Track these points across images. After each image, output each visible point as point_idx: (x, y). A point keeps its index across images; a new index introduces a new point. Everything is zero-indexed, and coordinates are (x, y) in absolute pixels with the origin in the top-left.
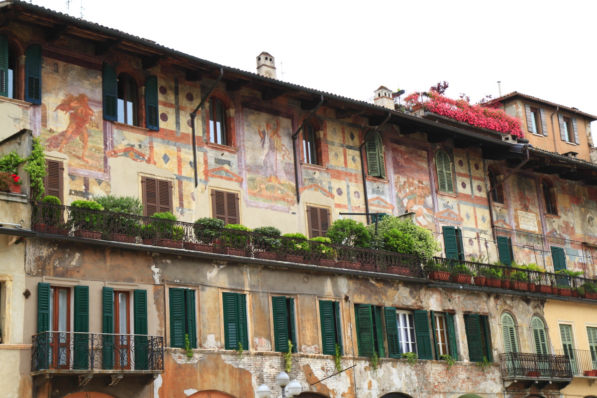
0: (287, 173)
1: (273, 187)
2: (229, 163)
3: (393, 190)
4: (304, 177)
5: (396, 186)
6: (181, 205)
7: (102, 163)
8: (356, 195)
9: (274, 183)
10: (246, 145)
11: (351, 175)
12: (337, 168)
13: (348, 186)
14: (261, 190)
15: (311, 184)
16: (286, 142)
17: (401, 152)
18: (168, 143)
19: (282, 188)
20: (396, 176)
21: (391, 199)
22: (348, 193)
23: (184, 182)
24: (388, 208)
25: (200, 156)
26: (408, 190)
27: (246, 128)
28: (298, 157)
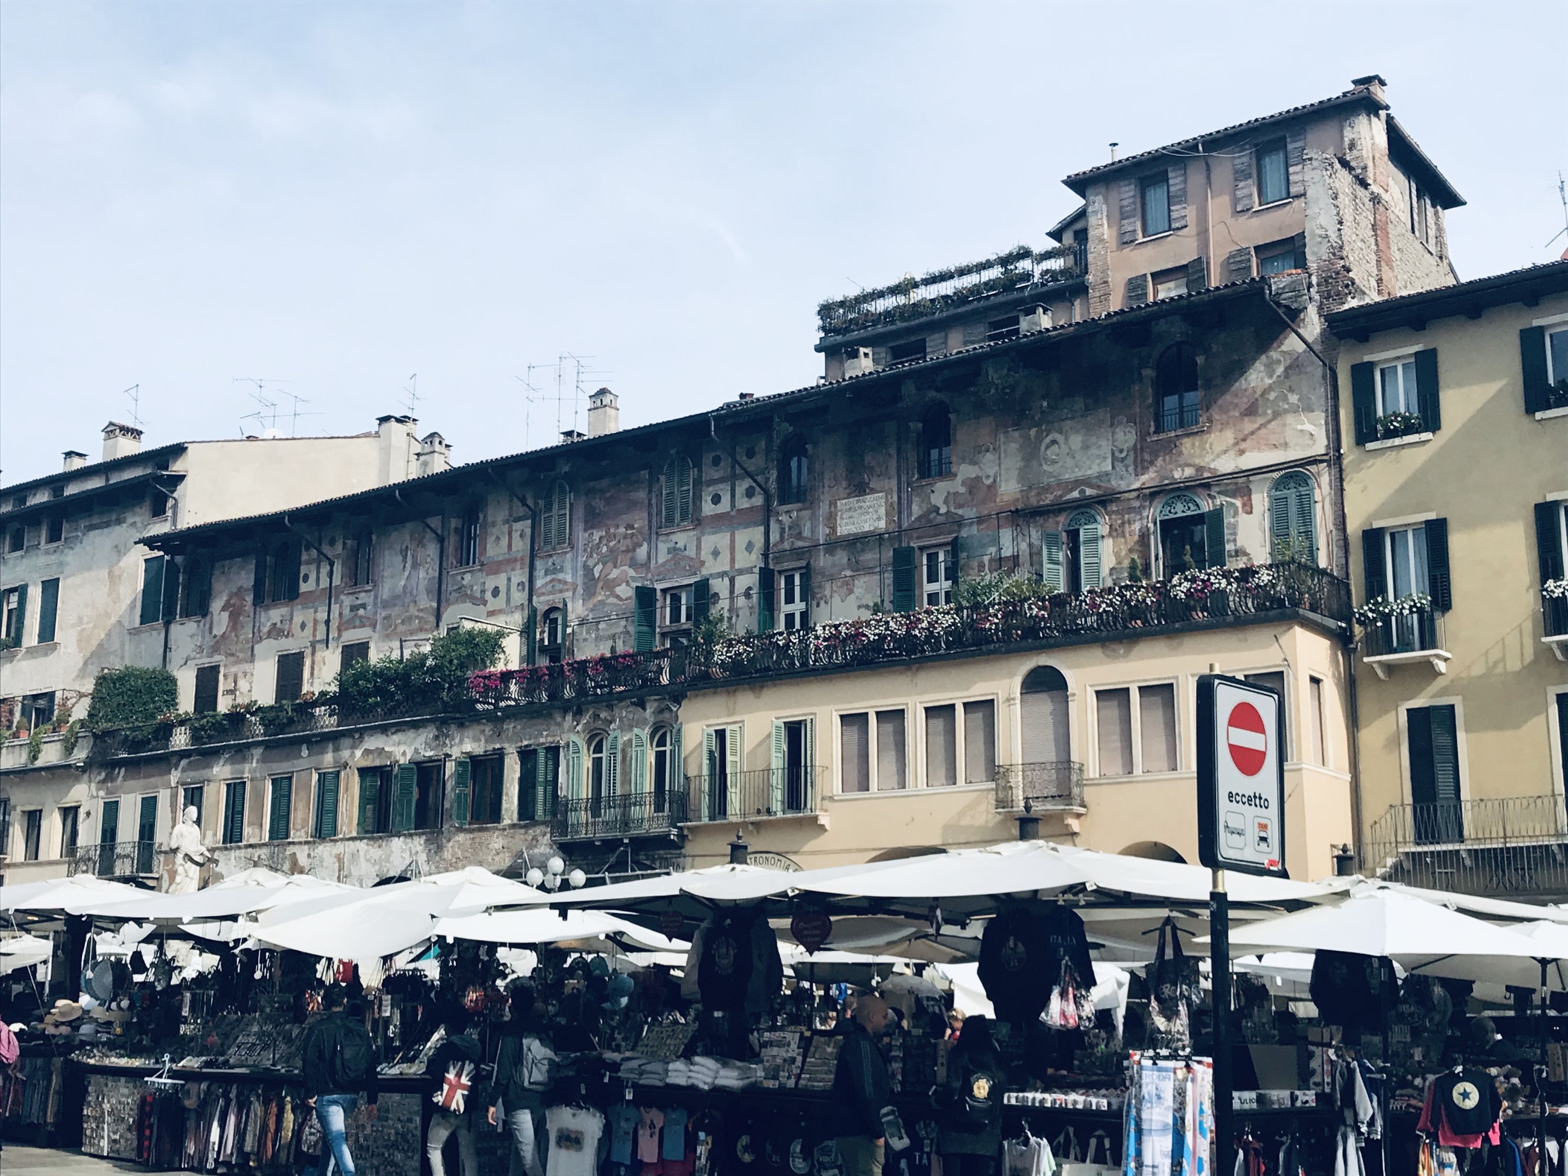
0: (428, 592)
1: (410, 618)
2: (364, 606)
3: (579, 559)
4: (450, 589)
5: (585, 550)
6: (312, 674)
7: (249, 653)
8: (520, 588)
9: (413, 611)
10: (386, 574)
11: (516, 560)
12: (496, 559)
13: (509, 579)
14: (396, 626)
15: (458, 595)
16: (432, 550)
17: (602, 491)
18: (307, 608)
19: (421, 614)
20: (586, 535)
21: (575, 574)
22: (509, 590)
23: (318, 646)
24: (567, 590)
25: (335, 608)
26: (605, 549)
27: (387, 552)
28: (444, 565)
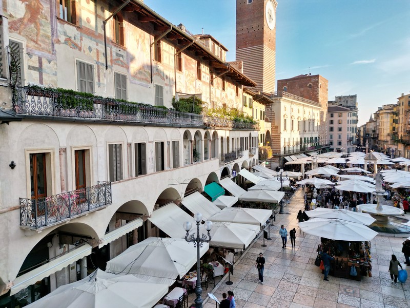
0: (147, 65)
1: (142, 73)
7: (50, 47)
9: (142, 70)
12: (166, 65)
13: (170, 75)
14: (136, 74)
15: (156, 72)
19: (145, 73)
20: (185, 71)
21: (183, 82)
22: (170, 78)
23: (101, 66)
25: (108, 49)
26: (188, 78)
28: (152, 57)
